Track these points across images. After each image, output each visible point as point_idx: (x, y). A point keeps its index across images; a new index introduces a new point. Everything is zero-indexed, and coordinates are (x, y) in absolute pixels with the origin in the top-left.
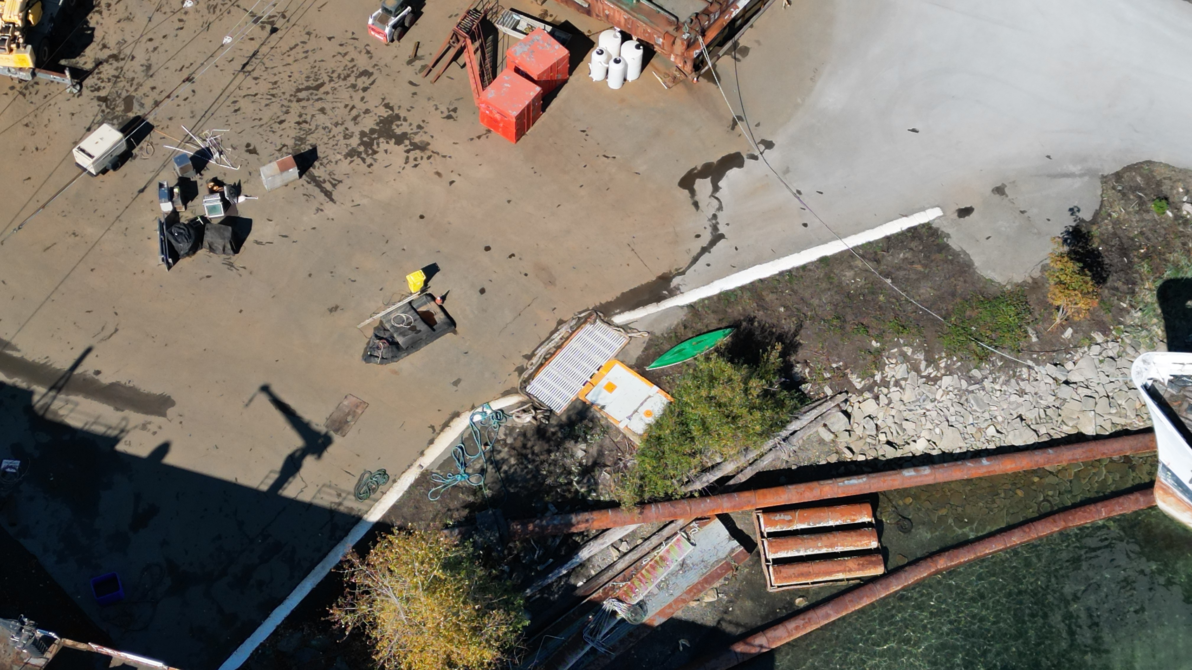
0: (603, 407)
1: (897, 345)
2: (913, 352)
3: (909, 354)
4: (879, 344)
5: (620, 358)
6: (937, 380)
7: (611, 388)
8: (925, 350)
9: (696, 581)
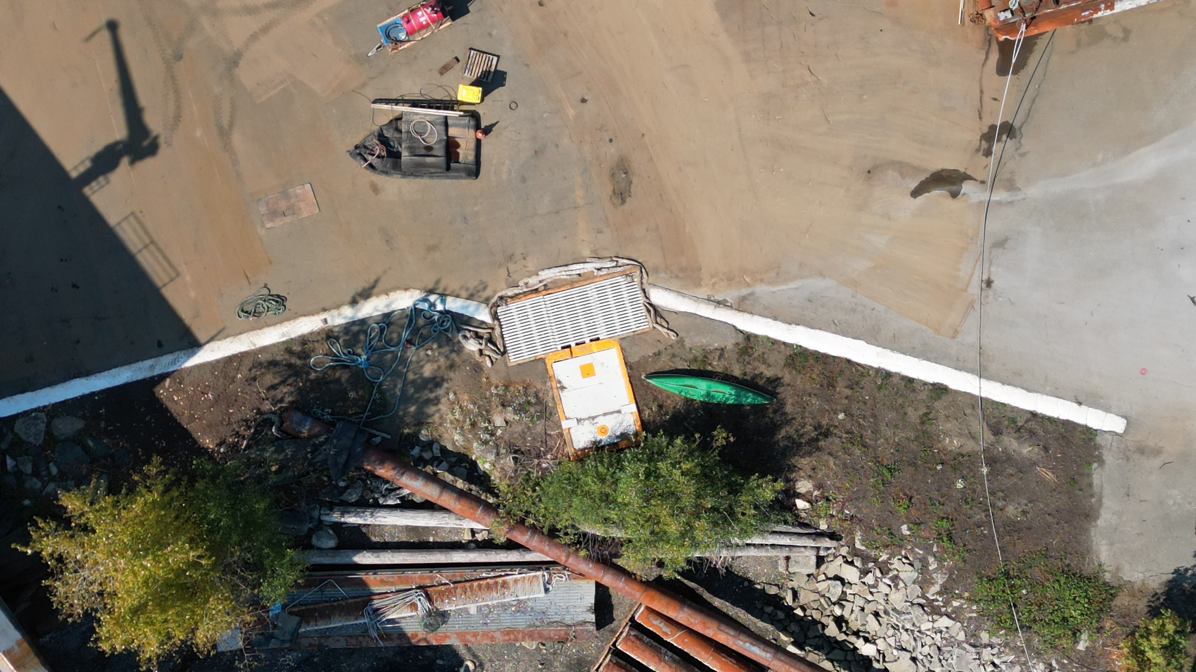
0: (563, 388)
1: (928, 549)
2: (935, 571)
3: (930, 568)
4: (908, 533)
5: (625, 344)
6: (937, 614)
7: (588, 371)
8: (950, 577)
9: (521, 627)
